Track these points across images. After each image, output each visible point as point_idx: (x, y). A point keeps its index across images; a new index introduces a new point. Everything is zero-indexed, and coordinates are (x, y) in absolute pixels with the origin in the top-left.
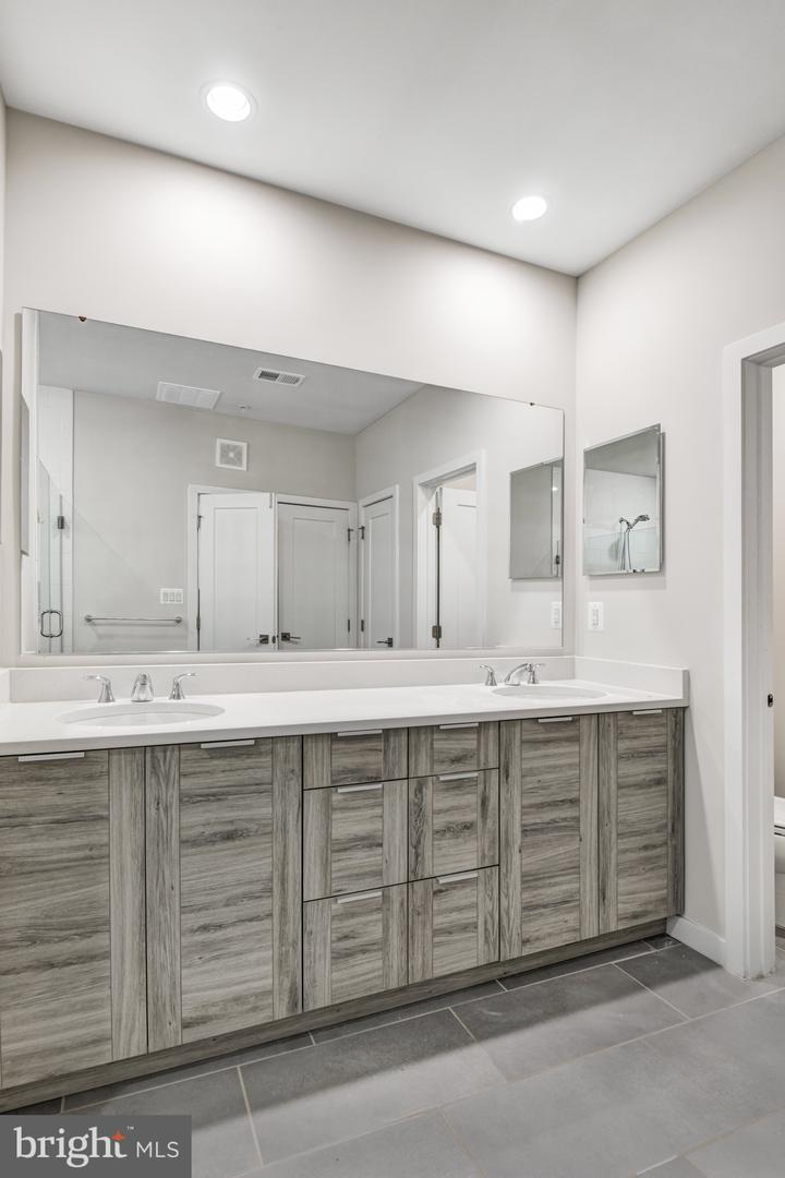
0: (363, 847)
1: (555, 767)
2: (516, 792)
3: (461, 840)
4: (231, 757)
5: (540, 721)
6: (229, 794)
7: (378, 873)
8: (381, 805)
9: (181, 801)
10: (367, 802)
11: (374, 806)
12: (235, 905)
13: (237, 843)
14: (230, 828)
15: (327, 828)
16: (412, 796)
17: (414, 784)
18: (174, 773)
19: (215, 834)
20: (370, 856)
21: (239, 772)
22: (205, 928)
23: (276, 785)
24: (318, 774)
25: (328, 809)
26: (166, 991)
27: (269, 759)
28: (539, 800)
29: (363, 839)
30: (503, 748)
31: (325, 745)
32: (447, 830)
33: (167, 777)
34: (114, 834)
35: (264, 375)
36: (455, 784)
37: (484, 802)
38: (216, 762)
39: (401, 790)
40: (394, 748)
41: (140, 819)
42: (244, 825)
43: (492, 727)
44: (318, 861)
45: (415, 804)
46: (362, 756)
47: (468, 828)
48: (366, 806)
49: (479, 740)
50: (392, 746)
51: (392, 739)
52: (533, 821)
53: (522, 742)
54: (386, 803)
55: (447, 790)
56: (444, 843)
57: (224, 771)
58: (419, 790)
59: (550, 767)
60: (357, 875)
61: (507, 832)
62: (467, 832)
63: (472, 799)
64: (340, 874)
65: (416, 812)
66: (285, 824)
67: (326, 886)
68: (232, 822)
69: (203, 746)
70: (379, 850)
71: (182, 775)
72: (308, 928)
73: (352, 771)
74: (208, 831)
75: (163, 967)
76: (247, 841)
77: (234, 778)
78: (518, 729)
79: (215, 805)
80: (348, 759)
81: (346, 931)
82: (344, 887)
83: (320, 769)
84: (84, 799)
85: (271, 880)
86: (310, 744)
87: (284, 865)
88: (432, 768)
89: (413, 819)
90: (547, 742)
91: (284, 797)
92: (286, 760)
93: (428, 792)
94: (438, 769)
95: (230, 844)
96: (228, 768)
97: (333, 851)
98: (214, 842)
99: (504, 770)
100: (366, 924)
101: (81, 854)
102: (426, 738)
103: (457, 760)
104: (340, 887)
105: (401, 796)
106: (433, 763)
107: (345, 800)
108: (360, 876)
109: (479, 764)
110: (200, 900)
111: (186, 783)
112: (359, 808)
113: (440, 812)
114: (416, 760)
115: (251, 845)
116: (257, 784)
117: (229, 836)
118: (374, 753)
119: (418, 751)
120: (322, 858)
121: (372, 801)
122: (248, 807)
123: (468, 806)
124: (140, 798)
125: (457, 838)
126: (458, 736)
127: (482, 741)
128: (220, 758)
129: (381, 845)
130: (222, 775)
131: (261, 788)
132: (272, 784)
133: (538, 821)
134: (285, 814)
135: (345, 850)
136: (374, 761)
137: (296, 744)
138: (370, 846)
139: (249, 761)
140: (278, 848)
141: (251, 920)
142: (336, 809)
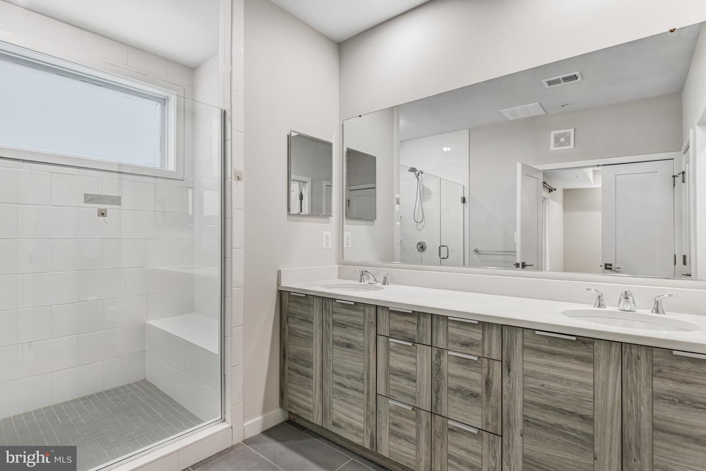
0: (406, 378)
1: (562, 379)
2: (518, 386)
3: (468, 402)
4: (348, 309)
5: (537, 332)
6: (347, 325)
7: (413, 398)
8: (415, 357)
9: (333, 323)
10: (407, 352)
11: (411, 356)
12: (350, 379)
13: (351, 350)
14: (348, 342)
15: (388, 359)
16: (434, 359)
17: (435, 351)
18: (331, 311)
19: (343, 343)
20: (408, 385)
21: (351, 317)
22: (340, 384)
23: (365, 327)
24: (384, 329)
25: (388, 349)
26: (328, 405)
27: (363, 314)
28: (543, 401)
29: (405, 373)
30: (505, 345)
31: (386, 313)
32: (457, 390)
33: (329, 312)
34: (315, 330)
35: (550, 83)
36: (463, 361)
37: (488, 383)
38: (344, 310)
39: (427, 352)
40: (423, 324)
41: (321, 326)
42: (353, 343)
43: (495, 328)
44: (383, 375)
45: (436, 365)
46: (405, 324)
47: (475, 396)
48: (407, 355)
49: (483, 335)
50: (422, 323)
51: (422, 319)
52: (537, 417)
53: (524, 347)
54: (418, 357)
55: (458, 363)
56: (456, 398)
57: (346, 315)
58: (439, 356)
59: (555, 377)
60: (402, 392)
61: (508, 413)
62: (474, 399)
63: (477, 376)
64: (394, 388)
65: (436, 370)
66: (369, 349)
67: (387, 392)
68: (349, 339)
69: (337, 301)
70: (414, 384)
71: (334, 312)
72: (379, 409)
73: (400, 332)
74: (342, 340)
75: (327, 393)
76: (354, 351)
77: (350, 319)
78: (519, 335)
79: (343, 329)
80: (398, 324)
81: (397, 422)
82: (396, 396)
83: (384, 325)
84: (307, 313)
85: (363, 374)
86: (380, 311)
87: (369, 370)
88: (447, 345)
89: (435, 373)
90: (553, 354)
91: (368, 335)
92: (369, 316)
93: (444, 360)
94: (451, 346)
95: (348, 350)
96: (347, 314)
97: (390, 373)
98: (343, 346)
99: (507, 366)
100: (407, 424)
101: (306, 334)
102: (443, 324)
103: (465, 344)
104: (394, 395)
105: (427, 356)
106: (448, 341)
107: (396, 347)
108: (404, 394)
109: (483, 353)
110: (338, 370)
111: (335, 316)
112: (403, 354)
113: (453, 376)
114: (437, 335)
115: (356, 354)
116: (358, 325)
117: (348, 346)
118: (411, 324)
119: (437, 331)
120: (385, 374)
121: (411, 353)
122: (355, 335)
123: (474, 381)
124: (321, 318)
125: (466, 400)
126: (467, 328)
127: (486, 336)
128: (345, 308)
129: (415, 381)
130: (345, 316)
131: (359, 327)
132: (364, 326)
133: (542, 419)
134: (369, 344)
135: (396, 375)
136: (412, 329)
137: (373, 309)
138: (409, 379)
139: (355, 313)
140: (366, 360)
141: (356, 390)
142: (392, 350)
